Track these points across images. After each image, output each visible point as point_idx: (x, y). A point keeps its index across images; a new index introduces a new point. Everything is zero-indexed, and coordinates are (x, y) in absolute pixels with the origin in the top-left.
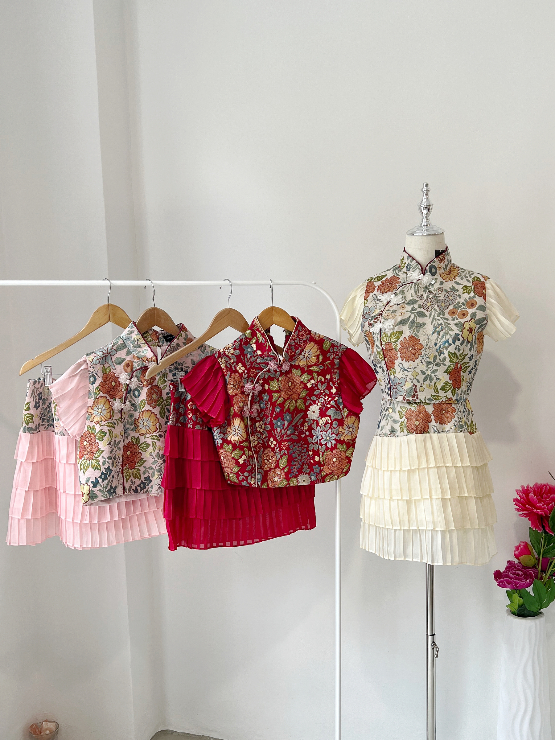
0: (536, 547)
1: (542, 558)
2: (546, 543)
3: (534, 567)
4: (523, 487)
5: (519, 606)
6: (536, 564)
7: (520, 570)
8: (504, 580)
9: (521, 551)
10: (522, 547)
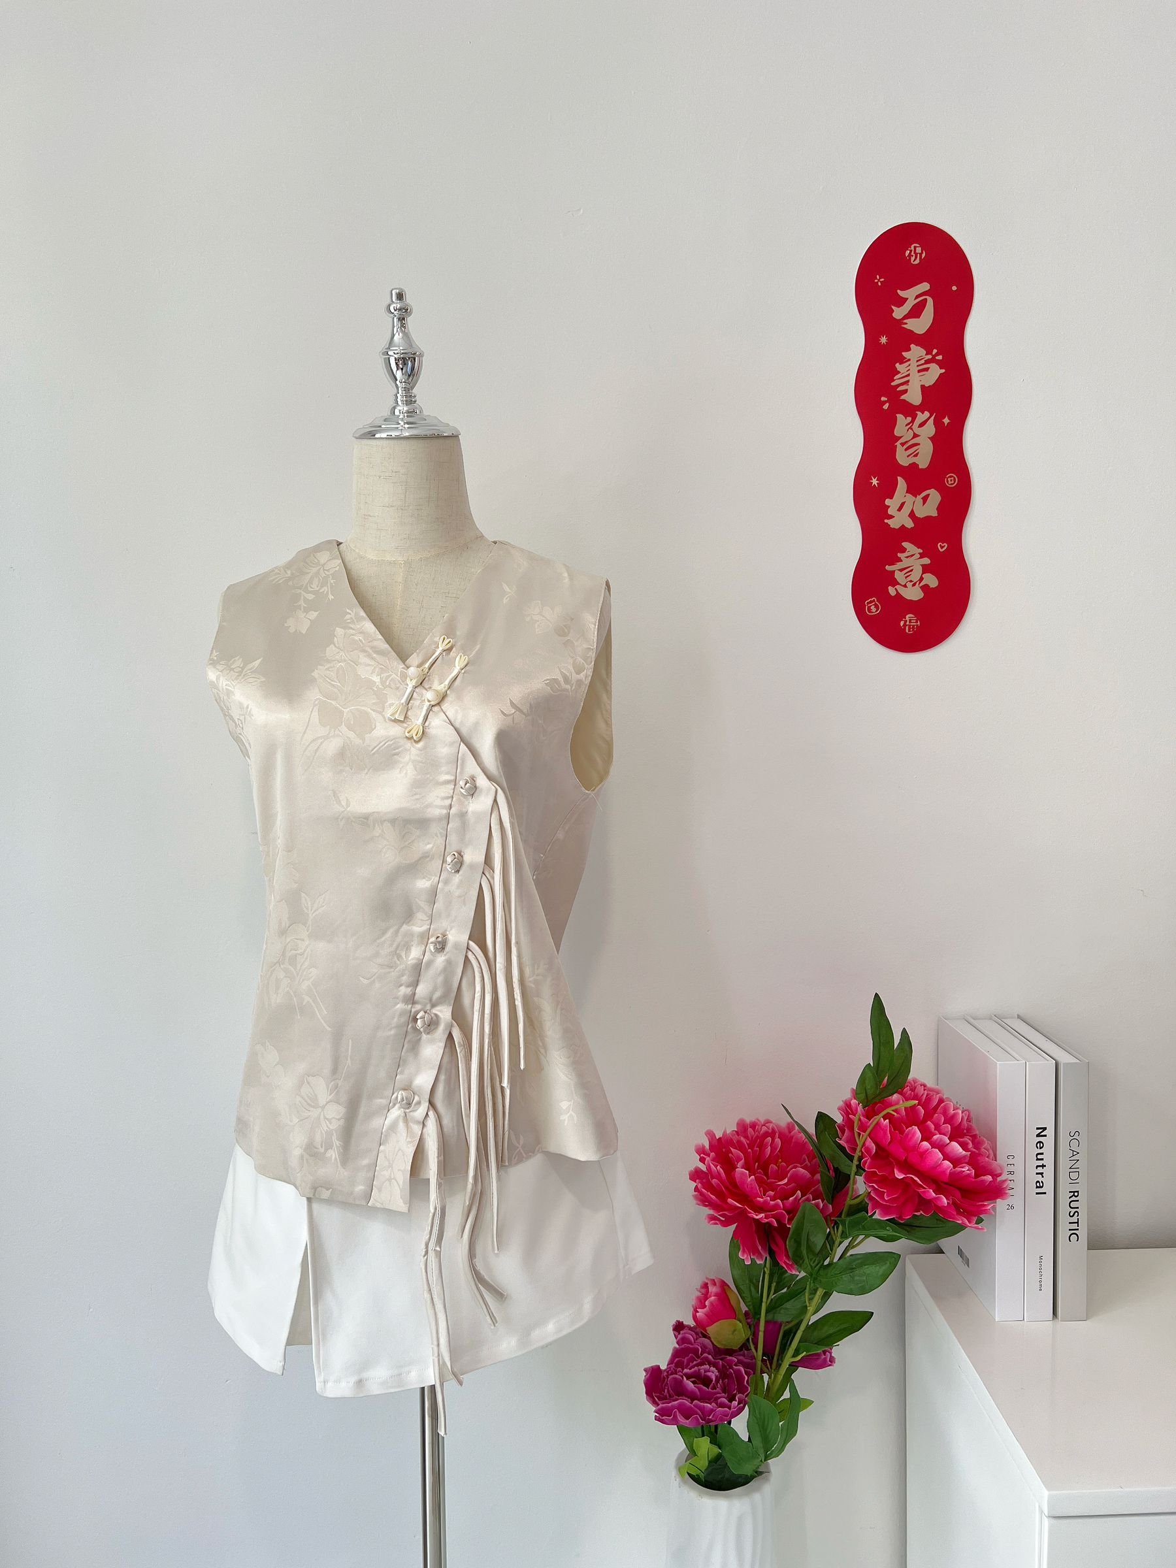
0: (747, 1294)
1: (767, 1323)
2: (774, 1284)
3: (745, 1346)
4: (710, 1134)
5: (710, 1462)
6: (748, 1340)
7: (710, 1363)
8: (674, 1407)
9: (711, 1311)
10: (713, 1298)
